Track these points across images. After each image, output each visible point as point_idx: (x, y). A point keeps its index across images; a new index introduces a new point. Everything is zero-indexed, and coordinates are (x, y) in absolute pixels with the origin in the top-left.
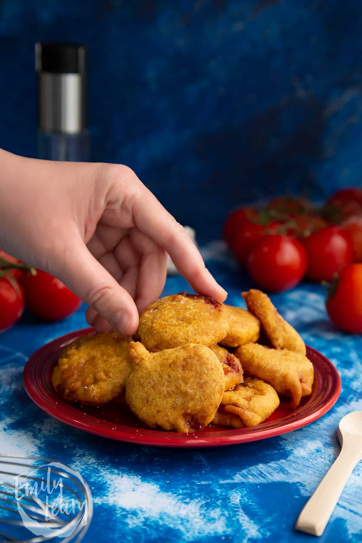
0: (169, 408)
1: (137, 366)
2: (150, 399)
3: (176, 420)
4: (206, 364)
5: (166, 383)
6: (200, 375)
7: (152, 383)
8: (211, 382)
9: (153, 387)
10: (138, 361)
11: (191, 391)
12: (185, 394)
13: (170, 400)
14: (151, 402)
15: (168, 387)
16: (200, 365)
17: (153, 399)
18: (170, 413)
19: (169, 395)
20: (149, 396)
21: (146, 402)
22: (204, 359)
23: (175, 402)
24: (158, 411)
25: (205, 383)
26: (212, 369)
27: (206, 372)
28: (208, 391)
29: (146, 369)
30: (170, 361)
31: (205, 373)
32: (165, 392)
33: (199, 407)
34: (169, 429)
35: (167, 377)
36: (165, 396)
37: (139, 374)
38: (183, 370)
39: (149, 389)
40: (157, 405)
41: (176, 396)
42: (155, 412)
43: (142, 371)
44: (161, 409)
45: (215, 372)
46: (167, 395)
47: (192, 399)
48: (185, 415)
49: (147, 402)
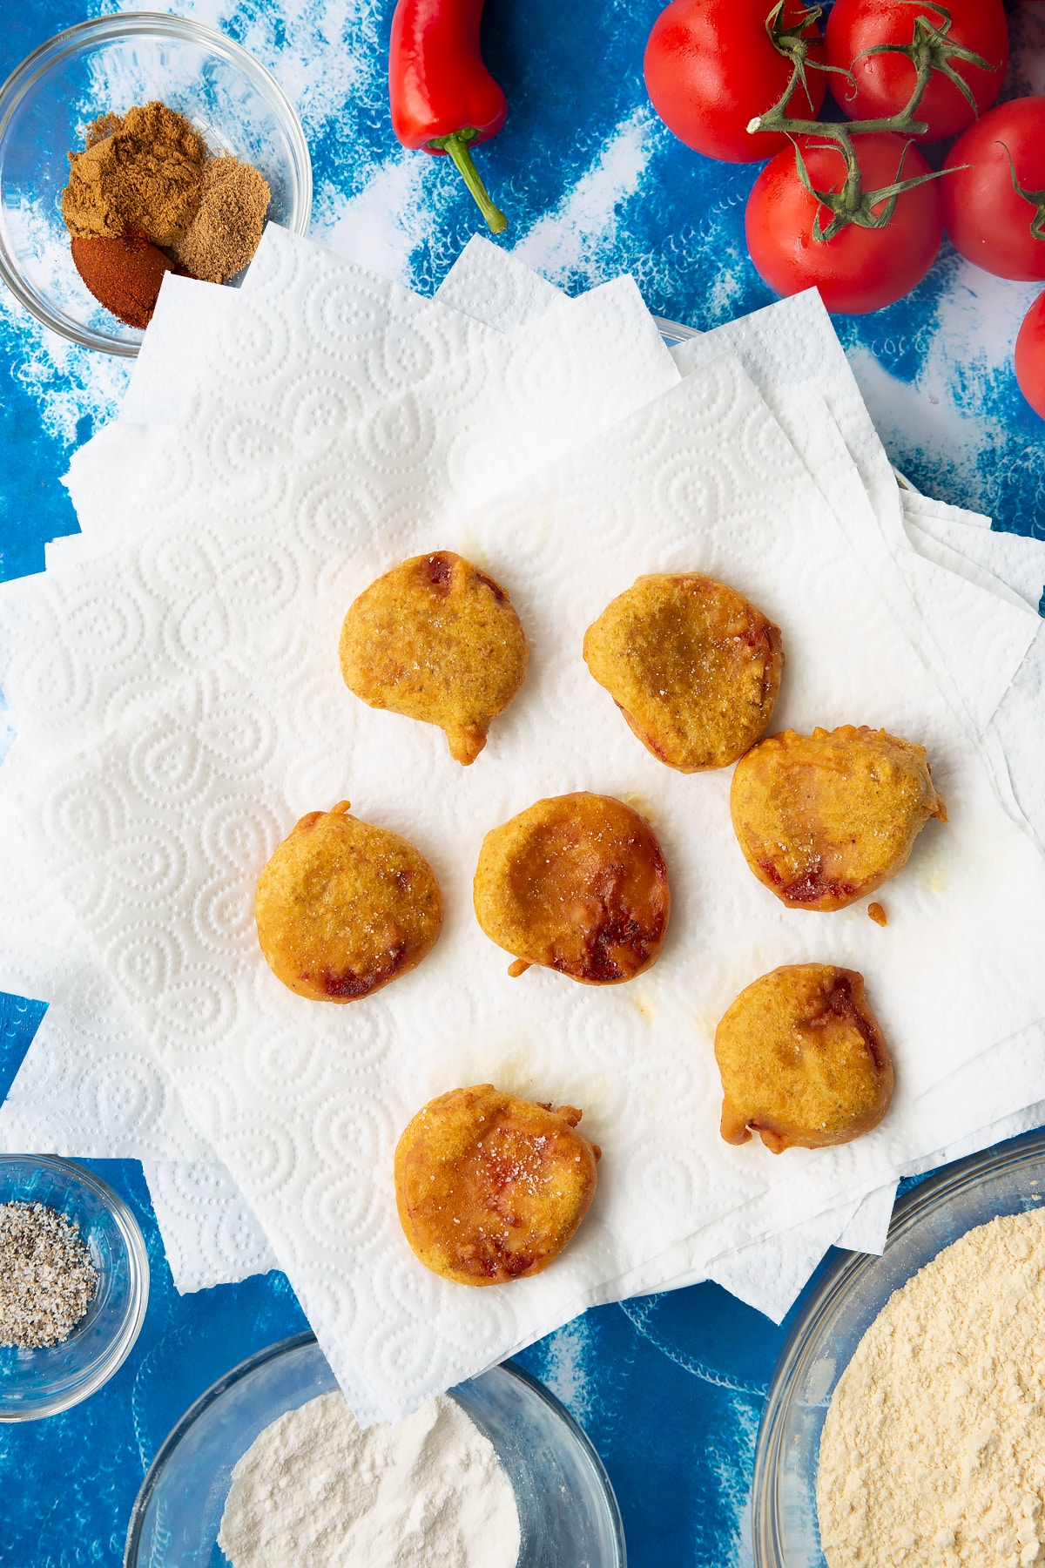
0: (462, 620)
1: (477, 720)
2: (485, 652)
3: (463, 594)
4: (362, 657)
5: (443, 664)
6: (383, 645)
7: (466, 677)
8: (371, 622)
9: (468, 669)
10: (471, 728)
11: (412, 627)
12: (423, 627)
13: (454, 632)
14: (486, 649)
15: (446, 656)
16: (373, 661)
17: (480, 649)
18: (467, 611)
19: (449, 642)
20: (483, 660)
21: (495, 653)
22: (360, 666)
23: (448, 624)
24: (483, 625)
25: (381, 627)
26: (357, 643)
27: (369, 646)
28: (384, 611)
29: (463, 707)
30: (416, 696)
31: (373, 643)
32: (454, 649)
33: (414, 593)
34: (485, 587)
35: (436, 674)
36: (459, 643)
37: (479, 706)
38: (403, 669)
39: (477, 671)
40: (480, 637)
41: (440, 633)
42: (488, 627)
43: (472, 707)
44: (477, 626)
45: (355, 635)
46: (454, 643)
47: (417, 613)
48: (444, 592)
49: (492, 651)
